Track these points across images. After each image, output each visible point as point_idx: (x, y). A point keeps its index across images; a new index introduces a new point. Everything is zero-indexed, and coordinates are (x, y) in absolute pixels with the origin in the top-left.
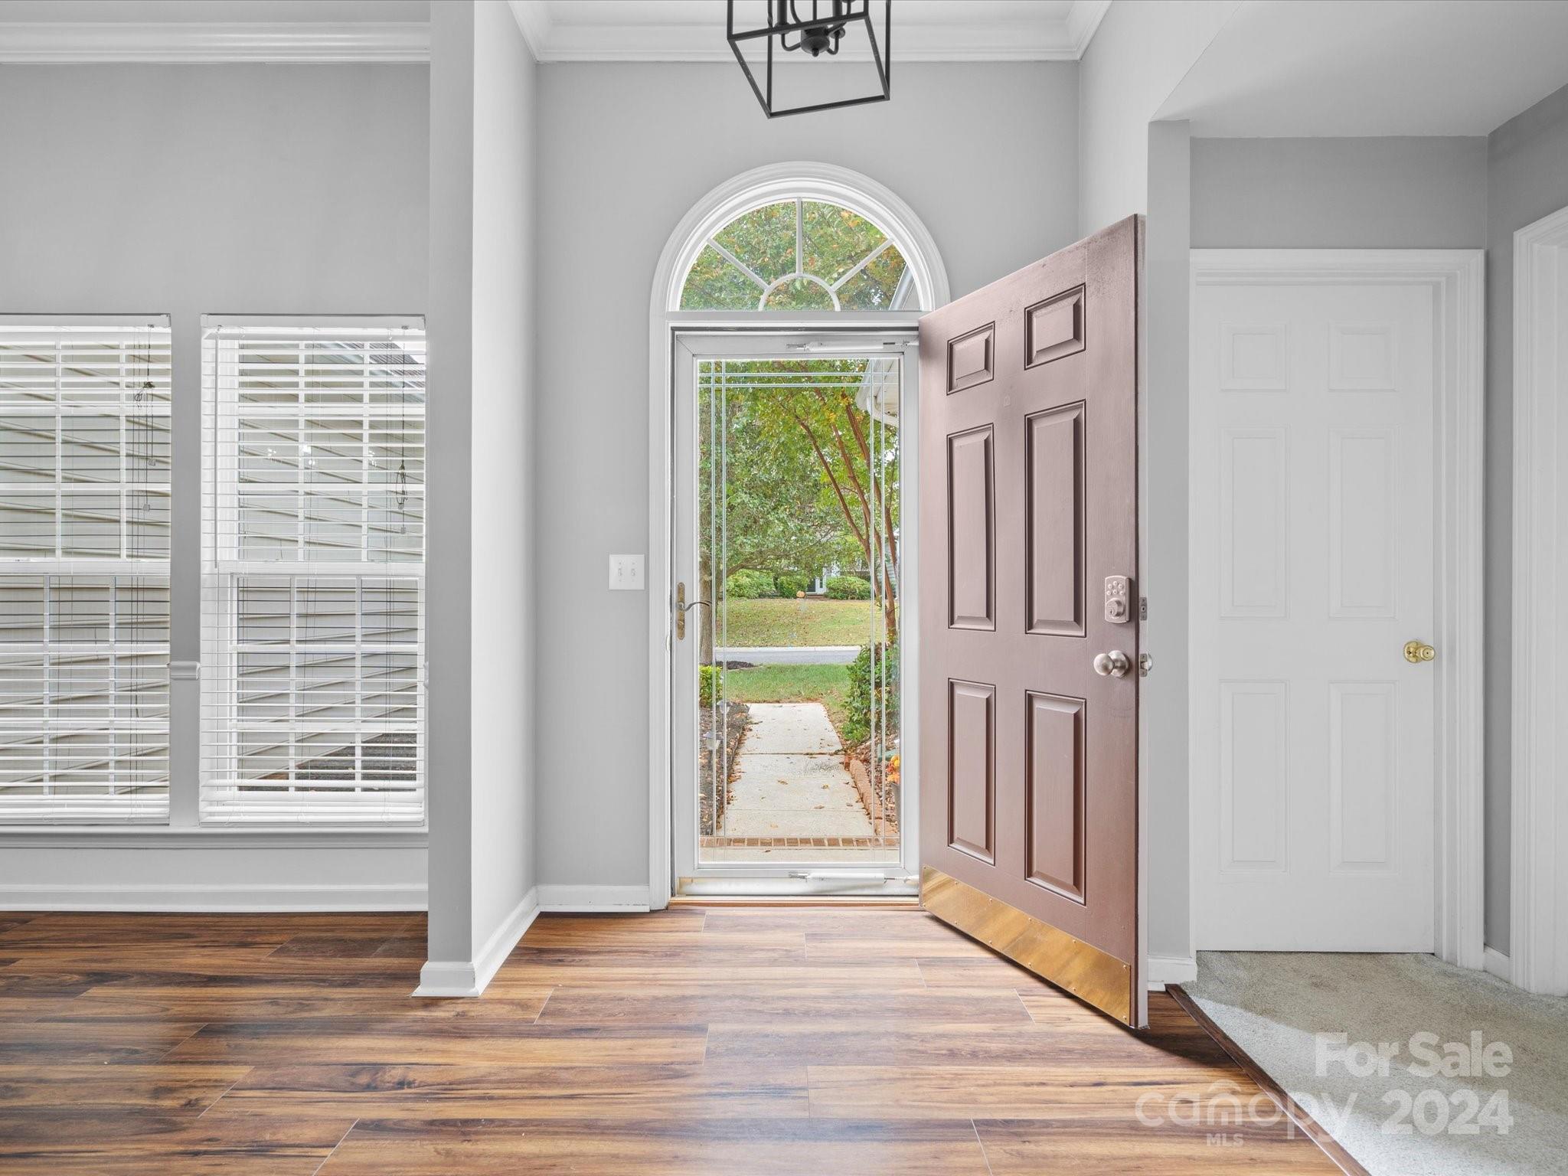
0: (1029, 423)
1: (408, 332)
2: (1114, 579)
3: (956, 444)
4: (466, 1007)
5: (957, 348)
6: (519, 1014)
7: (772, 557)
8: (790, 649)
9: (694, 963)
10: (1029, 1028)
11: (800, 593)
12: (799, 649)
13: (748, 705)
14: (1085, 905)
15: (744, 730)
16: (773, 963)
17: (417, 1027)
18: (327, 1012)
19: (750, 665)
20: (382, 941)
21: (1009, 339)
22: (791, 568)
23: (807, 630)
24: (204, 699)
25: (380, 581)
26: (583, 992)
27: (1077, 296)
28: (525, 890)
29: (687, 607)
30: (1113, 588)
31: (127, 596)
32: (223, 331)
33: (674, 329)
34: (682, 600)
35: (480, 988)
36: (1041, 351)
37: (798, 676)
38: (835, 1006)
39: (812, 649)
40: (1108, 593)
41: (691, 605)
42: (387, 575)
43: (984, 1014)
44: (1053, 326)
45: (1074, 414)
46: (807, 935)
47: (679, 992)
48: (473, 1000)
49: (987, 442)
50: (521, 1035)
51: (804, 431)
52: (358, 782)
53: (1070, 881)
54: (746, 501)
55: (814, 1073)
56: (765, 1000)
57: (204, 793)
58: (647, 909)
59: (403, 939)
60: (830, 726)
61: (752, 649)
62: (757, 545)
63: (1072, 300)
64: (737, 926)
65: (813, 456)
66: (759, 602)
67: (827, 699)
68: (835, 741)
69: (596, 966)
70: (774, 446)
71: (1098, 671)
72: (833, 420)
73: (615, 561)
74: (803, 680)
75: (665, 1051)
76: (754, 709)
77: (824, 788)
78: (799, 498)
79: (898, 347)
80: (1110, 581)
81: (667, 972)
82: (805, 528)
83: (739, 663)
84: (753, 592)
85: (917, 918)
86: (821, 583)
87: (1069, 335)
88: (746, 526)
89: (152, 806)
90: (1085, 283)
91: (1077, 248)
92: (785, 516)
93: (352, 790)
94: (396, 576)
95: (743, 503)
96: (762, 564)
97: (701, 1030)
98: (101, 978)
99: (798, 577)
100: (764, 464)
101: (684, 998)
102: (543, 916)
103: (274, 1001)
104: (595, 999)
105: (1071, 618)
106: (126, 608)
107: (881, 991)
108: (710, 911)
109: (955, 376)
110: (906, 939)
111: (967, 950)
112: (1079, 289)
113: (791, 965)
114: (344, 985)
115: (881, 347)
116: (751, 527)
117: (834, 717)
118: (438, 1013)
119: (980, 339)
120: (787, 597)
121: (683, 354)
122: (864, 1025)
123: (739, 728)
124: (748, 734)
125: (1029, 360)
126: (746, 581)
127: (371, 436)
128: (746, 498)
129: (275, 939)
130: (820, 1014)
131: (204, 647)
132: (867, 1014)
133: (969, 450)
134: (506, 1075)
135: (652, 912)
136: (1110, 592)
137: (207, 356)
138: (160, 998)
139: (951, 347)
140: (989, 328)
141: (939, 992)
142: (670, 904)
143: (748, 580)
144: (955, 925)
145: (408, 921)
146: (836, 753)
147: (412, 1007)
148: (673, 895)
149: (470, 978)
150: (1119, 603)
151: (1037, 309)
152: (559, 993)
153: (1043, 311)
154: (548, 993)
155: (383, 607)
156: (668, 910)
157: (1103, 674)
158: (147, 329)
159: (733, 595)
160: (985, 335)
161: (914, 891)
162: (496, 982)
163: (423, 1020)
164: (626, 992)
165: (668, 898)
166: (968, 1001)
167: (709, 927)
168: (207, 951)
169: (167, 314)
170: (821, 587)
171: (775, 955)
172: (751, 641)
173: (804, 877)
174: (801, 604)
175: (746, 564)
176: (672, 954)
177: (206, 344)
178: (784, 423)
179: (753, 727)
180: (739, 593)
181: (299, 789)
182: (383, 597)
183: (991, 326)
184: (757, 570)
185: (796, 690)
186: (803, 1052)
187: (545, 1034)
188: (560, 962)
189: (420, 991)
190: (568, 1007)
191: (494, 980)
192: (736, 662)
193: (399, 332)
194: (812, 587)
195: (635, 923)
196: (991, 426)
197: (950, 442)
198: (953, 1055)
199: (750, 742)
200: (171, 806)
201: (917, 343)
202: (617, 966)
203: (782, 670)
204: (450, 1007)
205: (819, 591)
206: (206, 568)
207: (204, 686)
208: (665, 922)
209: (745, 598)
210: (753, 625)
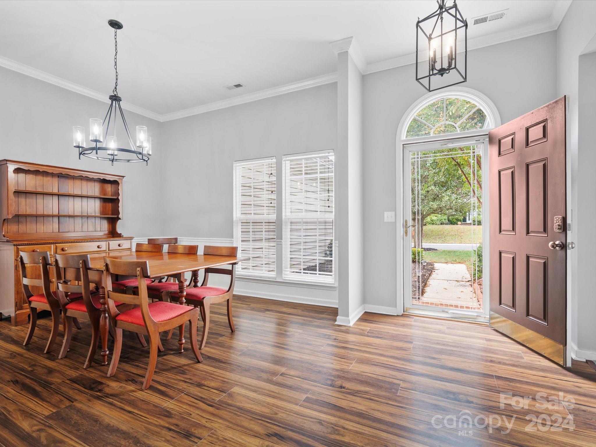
0: (528, 166)
1: (330, 154)
2: (557, 217)
3: (502, 173)
4: (348, 328)
5: (502, 141)
6: (362, 331)
7: (445, 209)
8: (454, 245)
9: (410, 329)
10: (523, 361)
11: (459, 223)
12: (458, 244)
13: (434, 263)
14: (548, 325)
15: (432, 271)
16: (435, 332)
17: (337, 330)
18: (316, 324)
19: (436, 250)
20: (326, 312)
21: (520, 137)
22: (454, 213)
23: (462, 237)
24: (283, 249)
25: (322, 220)
26: (378, 330)
27: (545, 123)
28: (361, 305)
29: (408, 227)
30: (557, 220)
31: (267, 224)
32: (287, 159)
33: (403, 145)
34: (406, 225)
35: (351, 324)
36: (532, 142)
37: (456, 254)
38: (454, 344)
39: (464, 245)
40: (555, 222)
41: (409, 226)
42: (325, 219)
43: (506, 355)
44: (536, 133)
45: (544, 162)
46: (447, 328)
47: (406, 334)
48: (350, 327)
49: (512, 172)
50: (362, 335)
51: (456, 163)
52: (318, 272)
53: (542, 318)
54: (433, 189)
55: (444, 356)
56: (431, 340)
57: (283, 272)
58: (396, 315)
59: (330, 312)
60: (467, 272)
61: (438, 244)
62: (439, 205)
63: (542, 124)
64: (424, 322)
65: (460, 172)
66: (441, 226)
67: (467, 263)
68: (468, 277)
69: (381, 325)
70: (443, 170)
71: (551, 248)
72: (466, 159)
73: (386, 214)
74: (458, 256)
75: (402, 345)
76: (436, 265)
77: (462, 292)
78: (456, 186)
79: (481, 141)
80: (556, 218)
81: (402, 329)
82: (459, 198)
83: (432, 249)
84: (438, 222)
85: (488, 329)
86: (469, 219)
87: (541, 136)
88: (434, 198)
89: (273, 275)
90: (547, 119)
91: (544, 107)
92: (450, 194)
93: (316, 274)
94: (327, 218)
95: (432, 189)
96: (441, 211)
97: (411, 343)
98: (268, 310)
99: (457, 216)
100: (439, 176)
101: (407, 335)
102: (366, 312)
103: (304, 320)
104: (381, 332)
105: (543, 230)
106: (267, 227)
107: (470, 344)
108: (415, 318)
109: (501, 150)
110: (483, 333)
111: (506, 340)
112: (545, 120)
113: (440, 333)
114: (318, 319)
115: (475, 142)
116: (436, 198)
117: (469, 269)
118: (341, 328)
119: (511, 137)
120: (453, 224)
121: (406, 152)
122: (462, 350)
123: (429, 269)
124: (434, 273)
125: (527, 144)
126: (434, 218)
127: (320, 182)
128: (433, 187)
129: (301, 308)
130: (448, 345)
131: (283, 237)
132: (464, 348)
133: (506, 175)
134: (360, 342)
135: (397, 316)
136: (556, 221)
137: (283, 165)
138: (281, 316)
139: (500, 141)
140: (513, 134)
141: (491, 347)
142: (403, 314)
143: (436, 218)
144: (502, 332)
145: (331, 309)
146: (468, 281)
147: (335, 326)
148: (404, 312)
149: (349, 322)
150: (559, 225)
151: (530, 128)
152: (371, 329)
153: (533, 128)
154: (369, 329)
155: (323, 227)
156: (402, 316)
157: (553, 249)
158: (271, 160)
159: (430, 224)
160: (512, 137)
161: (488, 322)
162: (355, 324)
163: (338, 329)
164: (390, 332)
165: (402, 312)
166: (501, 351)
167: (415, 321)
168: (287, 308)
169: (275, 156)
170: (469, 220)
171: (436, 330)
172: (437, 241)
173: (447, 312)
174: (459, 227)
175: (434, 212)
176: (404, 326)
177: (283, 162)
178: (447, 161)
179: (436, 271)
180: (433, 223)
181: (304, 273)
182: (324, 224)
183: (514, 134)
184: (439, 214)
185: (454, 259)
186: (441, 352)
187: (368, 336)
188: (371, 323)
189: (336, 323)
190: (374, 332)
191: (354, 324)
192: (430, 248)
193: (327, 154)
194: (464, 220)
195: (392, 317)
196: (514, 167)
197: (499, 172)
198: (491, 361)
199: (434, 275)
200: (277, 275)
201: (488, 139)
202: (387, 326)
203: (449, 252)
204: (344, 327)
205: (468, 222)
206: (283, 217)
207: (283, 246)
208: (402, 318)
209: (435, 225)
210: (439, 235)
